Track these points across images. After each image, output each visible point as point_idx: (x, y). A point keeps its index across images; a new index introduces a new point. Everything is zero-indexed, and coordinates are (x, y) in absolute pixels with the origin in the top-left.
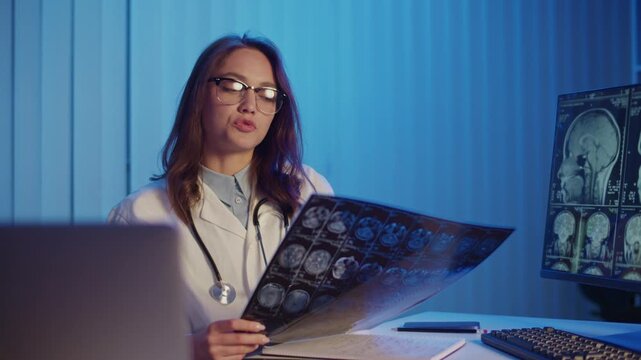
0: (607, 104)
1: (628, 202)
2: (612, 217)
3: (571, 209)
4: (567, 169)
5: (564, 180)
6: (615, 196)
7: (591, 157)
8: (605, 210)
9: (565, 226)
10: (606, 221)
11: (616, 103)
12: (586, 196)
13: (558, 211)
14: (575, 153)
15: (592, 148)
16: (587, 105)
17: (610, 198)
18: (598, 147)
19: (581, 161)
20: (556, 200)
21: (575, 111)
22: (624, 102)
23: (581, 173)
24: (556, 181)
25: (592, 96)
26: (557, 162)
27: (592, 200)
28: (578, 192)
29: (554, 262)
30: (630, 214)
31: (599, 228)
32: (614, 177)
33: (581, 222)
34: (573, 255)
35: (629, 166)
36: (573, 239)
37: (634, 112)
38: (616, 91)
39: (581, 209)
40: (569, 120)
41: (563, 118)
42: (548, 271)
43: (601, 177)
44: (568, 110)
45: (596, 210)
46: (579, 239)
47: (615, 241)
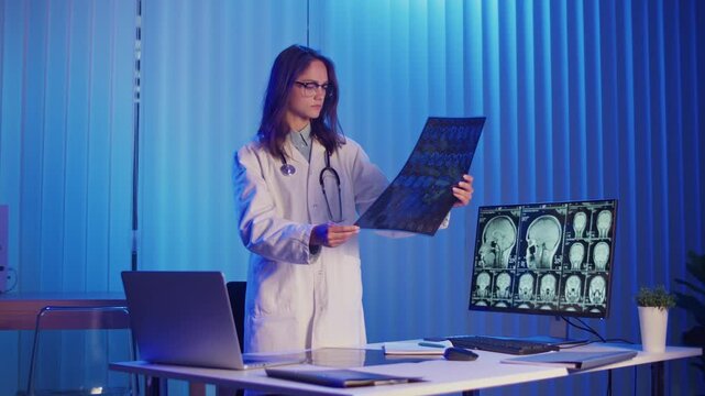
1: (521, 267)
2: (512, 275)
3: (488, 271)
4: (485, 250)
5: (483, 255)
6: (513, 264)
7: (499, 243)
8: (508, 272)
9: (483, 281)
10: (509, 278)
11: (514, 213)
12: (496, 264)
13: (479, 273)
14: (489, 240)
15: (500, 238)
16: (497, 214)
17: (510, 265)
18: (504, 237)
19: (493, 244)
20: (478, 266)
21: (489, 217)
22: (519, 214)
23: (494, 251)
24: (478, 256)
25: (500, 209)
26: (479, 245)
27: (500, 266)
28: (492, 262)
29: (477, 301)
30: (522, 274)
31: (504, 282)
32: (513, 254)
33: (494, 279)
34: (489, 297)
35: (521, 247)
36: (489, 288)
37: (524, 219)
38: (515, 206)
39: (493, 271)
40: (486, 222)
41: (481, 220)
42: (473, 307)
43: (505, 253)
44: (485, 215)
45: (503, 272)
46: (493, 287)
47: (514, 288)
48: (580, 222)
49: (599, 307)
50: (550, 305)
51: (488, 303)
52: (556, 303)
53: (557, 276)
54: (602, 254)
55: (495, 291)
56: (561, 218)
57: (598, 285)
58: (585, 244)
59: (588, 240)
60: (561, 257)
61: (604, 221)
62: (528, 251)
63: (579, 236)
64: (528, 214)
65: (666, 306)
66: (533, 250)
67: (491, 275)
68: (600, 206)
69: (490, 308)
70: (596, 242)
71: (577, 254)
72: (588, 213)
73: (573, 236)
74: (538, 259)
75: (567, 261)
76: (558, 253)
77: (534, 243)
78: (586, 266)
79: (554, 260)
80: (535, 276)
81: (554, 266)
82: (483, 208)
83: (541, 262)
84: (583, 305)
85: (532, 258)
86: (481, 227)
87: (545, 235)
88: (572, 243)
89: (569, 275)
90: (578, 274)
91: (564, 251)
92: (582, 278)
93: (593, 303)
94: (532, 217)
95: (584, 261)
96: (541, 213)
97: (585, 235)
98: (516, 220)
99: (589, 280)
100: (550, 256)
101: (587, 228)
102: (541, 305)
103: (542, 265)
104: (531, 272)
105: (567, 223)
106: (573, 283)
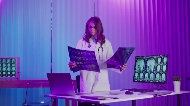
0: (143, 58)
1: (145, 71)
2: (143, 73)
3: (137, 72)
4: (137, 67)
5: (136, 68)
7: (140, 65)
8: (142, 72)
9: (137, 75)
10: (143, 74)
13: (135, 73)
14: (138, 65)
15: (140, 64)
16: (140, 58)
17: (143, 71)
19: (139, 66)
20: (135, 71)
21: (138, 59)
22: (145, 58)
23: (139, 67)
24: (135, 69)
25: (140, 57)
26: (135, 66)
27: (140, 71)
28: (139, 70)
29: (135, 80)
30: (146, 73)
31: (141, 75)
32: (144, 68)
33: (139, 74)
35: (146, 66)
36: (138, 77)
37: (146, 59)
38: (144, 56)
39: (139, 72)
40: (137, 60)
41: (136, 60)
42: (134, 81)
43: (142, 68)
44: (137, 59)
46: (139, 76)
47: (144, 76)
48: (159, 60)
49: (164, 81)
50: (152, 80)
51: (138, 80)
52: (154, 80)
53: (154, 74)
54: (165, 68)
55: (139, 77)
56: (155, 59)
57: (164, 76)
58: (161, 66)
59: (161, 64)
60: (155, 69)
61: (165, 60)
62: (147, 67)
63: (159, 63)
64: (147, 58)
65: (180, 80)
66: (148, 67)
67: (138, 73)
68: (164, 56)
69: (138, 81)
70: (163, 65)
71: (159, 68)
72: (161, 58)
73: (158, 63)
74: (149, 69)
75: (156, 70)
76: (154, 68)
77: (148, 65)
78: (161, 71)
80: (149, 73)
81: (153, 71)
82: (136, 57)
83: (150, 70)
84: (160, 80)
85: (148, 69)
86: (136, 61)
87: (151, 63)
88: (158, 65)
89: (157, 73)
90: (159, 73)
91: (156, 67)
92: (160, 74)
93: (162, 80)
94: (148, 59)
96: (150, 58)
98: (144, 60)
99: (162, 74)
100: (152, 69)
101: (161, 62)
102: (150, 81)
103: (150, 71)
104: (148, 73)
106: (158, 75)
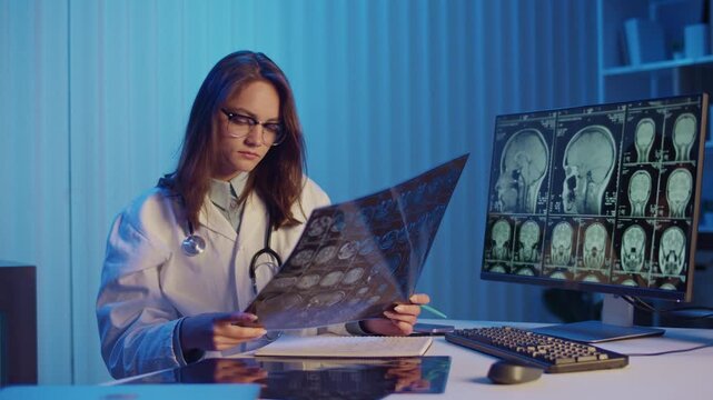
0: (538, 125)
1: (555, 211)
2: (541, 224)
3: (507, 218)
4: (504, 182)
5: (501, 192)
6: (544, 206)
7: (524, 173)
8: (536, 219)
9: (502, 234)
10: (536, 228)
11: (546, 124)
12: (520, 206)
13: (496, 220)
14: (510, 168)
15: (525, 165)
16: (521, 126)
17: (540, 208)
18: (530, 163)
19: (516, 175)
20: (494, 210)
21: (509, 131)
22: (553, 124)
23: (516, 186)
24: (493, 193)
25: (525, 118)
26: (494, 177)
27: (525, 210)
28: (513, 203)
29: (492, 265)
30: (556, 222)
31: (530, 234)
32: (543, 190)
33: (516, 230)
34: (508, 259)
35: (556, 178)
36: (508, 245)
37: (560, 133)
38: (546, 113)
39: (515, 218)
40: (507, 138)
41: (499, 137)
42: (487, 274)
43: (532, 189)
44: (505, 129)
45: (528, 219)
46: (514, 244)
47: (544, 242)
48: (645, 135)
49: (675, 281)
50: (598, 274)
51: (507, 269)
52: (606, 272)
53: (609, 227)
54: (680, 188)
55: (517, 249)
56: (615, 128)
57: (674, 243)
58: (654, 173)
59: (658, 165)
60: (616, 194)
61: (685, 132)
62: (565, 185)
63: (643, 159)
64: (566, 124)
66: (572, 183)
67: (512, 223)
68: (677, 106)
70: (670, 169)
71: (640, 188)
72: (658, 118)
73: (634, 158)
74: (580, 199)
75: (624, 200)
76: (611, 188)
77: (574, 172)
78: (655, 209)
79: (604, 200)
80: (574, 225)
81: (605, 209)
82: (502, 117)
83: (585, 202)
84: (648, 276)
85: (572, 197)
86: (498, 148)
87: (593, 158)
88: (633, 170)
89: (627, 225)
90: (642, 223)
91: (619, 185)
92: (648, 229)
93: (665, 274)
94: (572, 128)
95: (651, 201)
96: (585, 122)
97: (652, 158)
98: (548, 134)
99: (660, 234)
100: (598, 191)
101: (656, 146)
102: (584, 274)
103: (587, 209)
104: (569, 220)
105: (625, 137)
106: (634, 239)
